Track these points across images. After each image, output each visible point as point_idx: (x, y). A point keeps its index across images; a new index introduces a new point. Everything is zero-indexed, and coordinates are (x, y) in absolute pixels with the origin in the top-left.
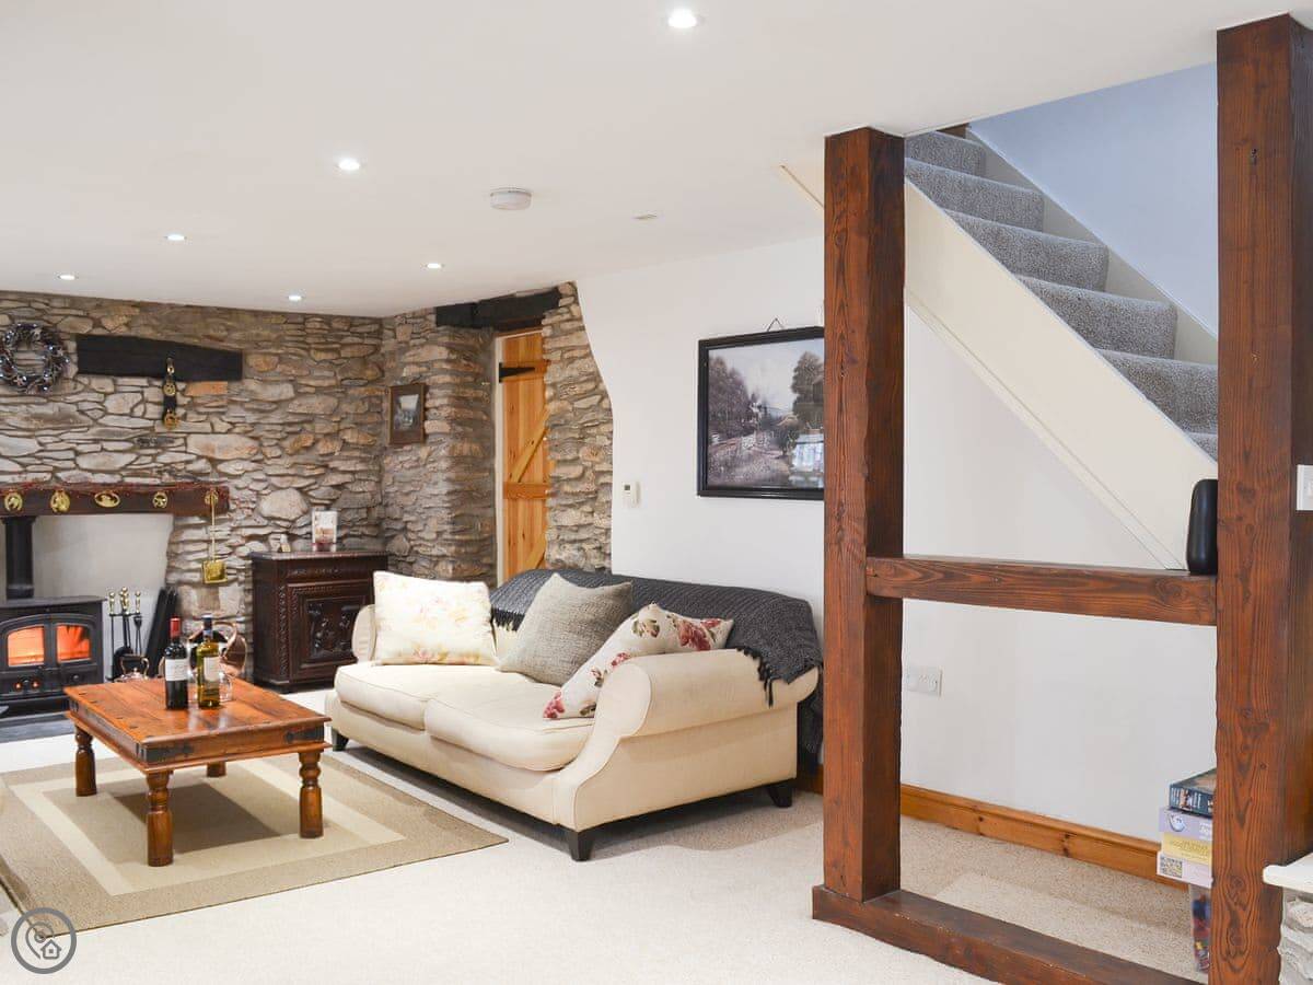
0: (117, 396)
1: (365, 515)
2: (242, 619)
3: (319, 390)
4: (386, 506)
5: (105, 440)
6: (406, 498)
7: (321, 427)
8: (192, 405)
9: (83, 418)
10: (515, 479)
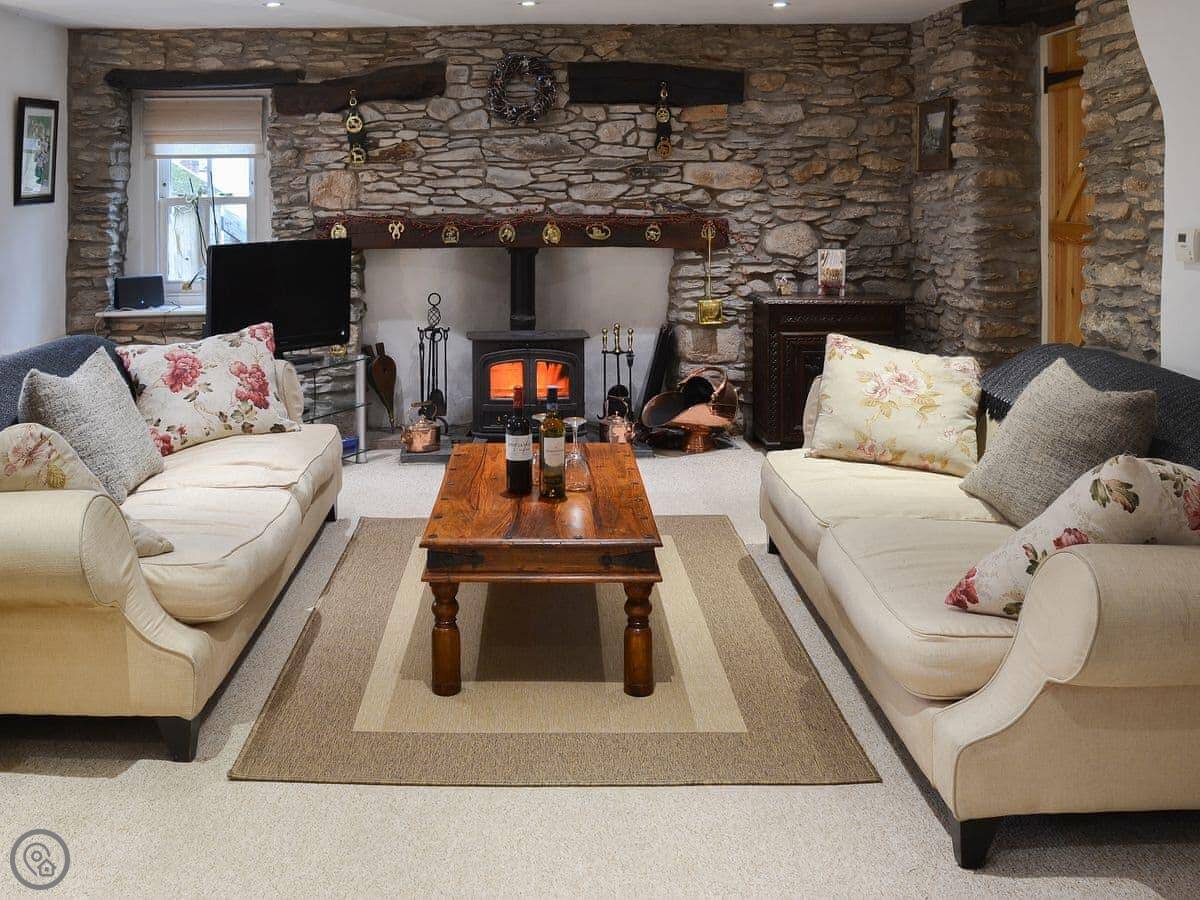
0: (609, 124)
1: (889, 254)
2: (742, 365)
3: (833, 111)
4: (916, 244)
5: (599, 171)
6: (934, 236)
7: (836, 152)
8: (689, 131)
9: (575, 148)
10: (1063, 216)
